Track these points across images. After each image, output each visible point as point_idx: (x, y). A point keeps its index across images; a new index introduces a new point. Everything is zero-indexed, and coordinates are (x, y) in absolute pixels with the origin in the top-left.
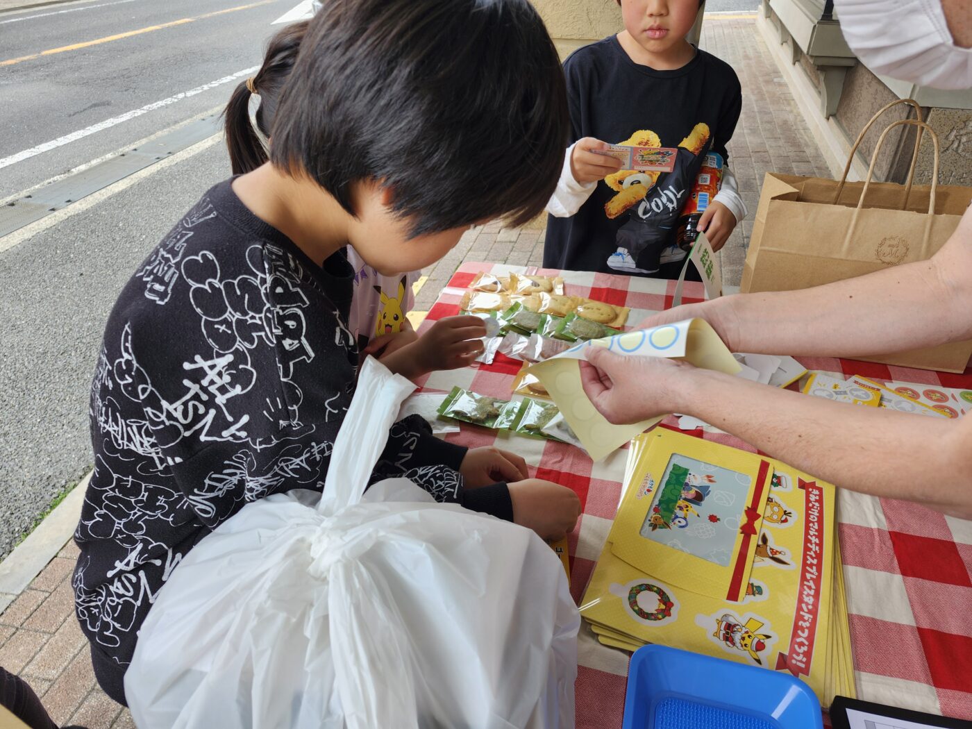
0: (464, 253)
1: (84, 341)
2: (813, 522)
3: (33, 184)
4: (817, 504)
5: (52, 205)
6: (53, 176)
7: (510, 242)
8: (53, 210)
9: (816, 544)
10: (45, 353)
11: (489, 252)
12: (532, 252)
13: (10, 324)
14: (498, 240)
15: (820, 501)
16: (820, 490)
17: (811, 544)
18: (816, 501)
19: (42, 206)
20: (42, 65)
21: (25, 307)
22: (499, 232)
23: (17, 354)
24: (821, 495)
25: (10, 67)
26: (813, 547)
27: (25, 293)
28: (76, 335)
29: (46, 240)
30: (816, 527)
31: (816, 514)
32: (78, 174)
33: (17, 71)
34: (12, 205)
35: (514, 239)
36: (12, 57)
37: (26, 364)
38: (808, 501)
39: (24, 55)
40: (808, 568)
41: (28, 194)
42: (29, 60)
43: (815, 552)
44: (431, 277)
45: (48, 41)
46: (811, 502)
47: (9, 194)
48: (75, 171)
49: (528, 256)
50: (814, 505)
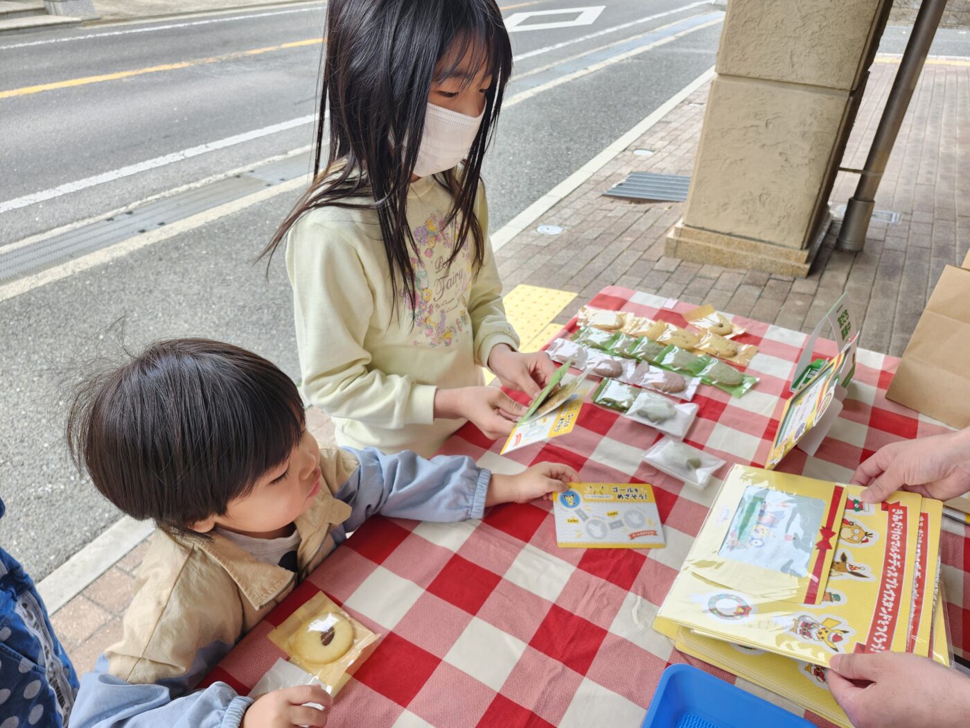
0: (619, 276)
1: (276, 302)
2: (895, 541)
3: (257, 160)
4: (900, 524)
5: (269, 180)
6: (274, 155)
7: (668, 272)
8: (269, 185)
9: (897, 560)
10: (244, 307)
11: (644, 278)
12: (688, 285)
13: (222, 278)
14: (656, 268)
15: (904, 521)
16: (904, 509)
17: (892, 560)
18: (900, 520)
19: (261, 181)
20: (280, 57)
21: (236, 266)
22: (658, 261)
23: (223, 304)
24: (905, 515)
25: (255, 56)
26: (894, 562)
27: (237, 253)
28: (271, 296)
29: (259, 211)
30: (898, 544)
31: (899, 533)
32: (293, 157)
33: (261, 60)
34: (238, 176)
35: (672, 269)
36: (258, 47)
37: (229, 313)
38: (891, 521)
39: (268, 46)
40: (888, 580)
41: (252, 169)
42: (270, 51)
43: (897, 567)
44: (581, 295)
45: (288, 36)
46: (893, 522)
47: (237, 166)
48: (291, 153)
49: (683, 289)
50: (896, 525)
